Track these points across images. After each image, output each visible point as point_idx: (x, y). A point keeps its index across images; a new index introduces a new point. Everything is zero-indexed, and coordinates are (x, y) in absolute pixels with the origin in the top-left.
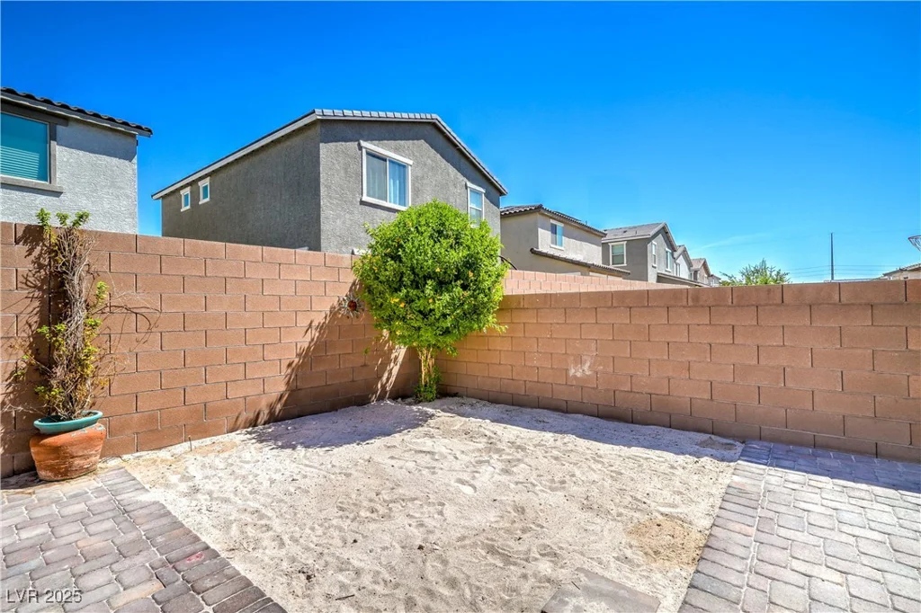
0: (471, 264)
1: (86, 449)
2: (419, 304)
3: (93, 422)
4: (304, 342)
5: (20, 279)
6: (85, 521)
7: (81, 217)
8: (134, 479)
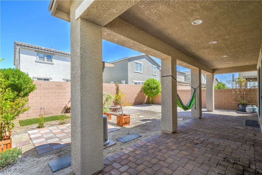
0: (157, 86)
2: (151, 91)
4: (136, 96)
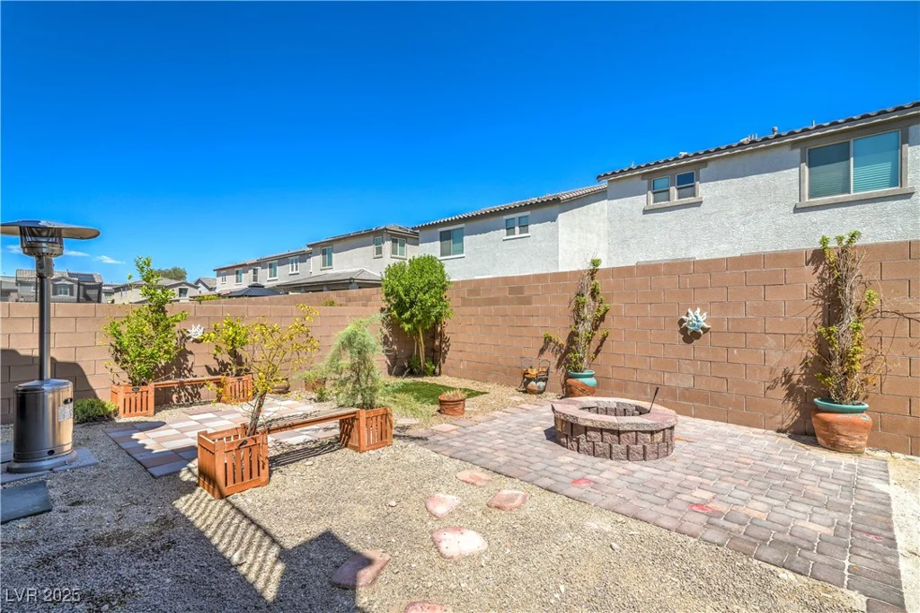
1: (850, 431)
3: (861, 411)
5: (809, 291)
6: (823, 478)
7: (853, 236)
8: (887, 472)
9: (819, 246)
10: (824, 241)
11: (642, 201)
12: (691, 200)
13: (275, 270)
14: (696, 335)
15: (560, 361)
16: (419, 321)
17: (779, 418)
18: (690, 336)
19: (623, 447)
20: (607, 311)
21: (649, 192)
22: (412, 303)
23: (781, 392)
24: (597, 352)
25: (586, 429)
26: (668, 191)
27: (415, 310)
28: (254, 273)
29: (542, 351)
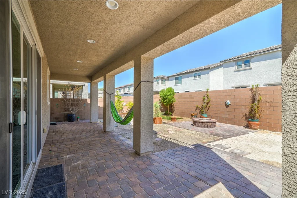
1: (254, 125)
3: (256, 121)
5: (250, 97)
9: (252, 87)
10: (253, 86)
11: (233, 68)
12: (249, 68)
13: (129, 89)
14: (228, 106)
15: (200, 112)
16: (168, 103)
17: (244, 124)
18: (227, 106)
19: (203, 125)
20: (210, 100)
21: (236, 66)
22: (166, 98)
23: (244, 118)
24: (208, 110)
25: (197, 122)
26: (241, 65)
27: (167, 100)
28: (124, 89)
29: (196, 110)
